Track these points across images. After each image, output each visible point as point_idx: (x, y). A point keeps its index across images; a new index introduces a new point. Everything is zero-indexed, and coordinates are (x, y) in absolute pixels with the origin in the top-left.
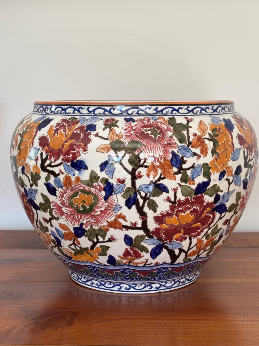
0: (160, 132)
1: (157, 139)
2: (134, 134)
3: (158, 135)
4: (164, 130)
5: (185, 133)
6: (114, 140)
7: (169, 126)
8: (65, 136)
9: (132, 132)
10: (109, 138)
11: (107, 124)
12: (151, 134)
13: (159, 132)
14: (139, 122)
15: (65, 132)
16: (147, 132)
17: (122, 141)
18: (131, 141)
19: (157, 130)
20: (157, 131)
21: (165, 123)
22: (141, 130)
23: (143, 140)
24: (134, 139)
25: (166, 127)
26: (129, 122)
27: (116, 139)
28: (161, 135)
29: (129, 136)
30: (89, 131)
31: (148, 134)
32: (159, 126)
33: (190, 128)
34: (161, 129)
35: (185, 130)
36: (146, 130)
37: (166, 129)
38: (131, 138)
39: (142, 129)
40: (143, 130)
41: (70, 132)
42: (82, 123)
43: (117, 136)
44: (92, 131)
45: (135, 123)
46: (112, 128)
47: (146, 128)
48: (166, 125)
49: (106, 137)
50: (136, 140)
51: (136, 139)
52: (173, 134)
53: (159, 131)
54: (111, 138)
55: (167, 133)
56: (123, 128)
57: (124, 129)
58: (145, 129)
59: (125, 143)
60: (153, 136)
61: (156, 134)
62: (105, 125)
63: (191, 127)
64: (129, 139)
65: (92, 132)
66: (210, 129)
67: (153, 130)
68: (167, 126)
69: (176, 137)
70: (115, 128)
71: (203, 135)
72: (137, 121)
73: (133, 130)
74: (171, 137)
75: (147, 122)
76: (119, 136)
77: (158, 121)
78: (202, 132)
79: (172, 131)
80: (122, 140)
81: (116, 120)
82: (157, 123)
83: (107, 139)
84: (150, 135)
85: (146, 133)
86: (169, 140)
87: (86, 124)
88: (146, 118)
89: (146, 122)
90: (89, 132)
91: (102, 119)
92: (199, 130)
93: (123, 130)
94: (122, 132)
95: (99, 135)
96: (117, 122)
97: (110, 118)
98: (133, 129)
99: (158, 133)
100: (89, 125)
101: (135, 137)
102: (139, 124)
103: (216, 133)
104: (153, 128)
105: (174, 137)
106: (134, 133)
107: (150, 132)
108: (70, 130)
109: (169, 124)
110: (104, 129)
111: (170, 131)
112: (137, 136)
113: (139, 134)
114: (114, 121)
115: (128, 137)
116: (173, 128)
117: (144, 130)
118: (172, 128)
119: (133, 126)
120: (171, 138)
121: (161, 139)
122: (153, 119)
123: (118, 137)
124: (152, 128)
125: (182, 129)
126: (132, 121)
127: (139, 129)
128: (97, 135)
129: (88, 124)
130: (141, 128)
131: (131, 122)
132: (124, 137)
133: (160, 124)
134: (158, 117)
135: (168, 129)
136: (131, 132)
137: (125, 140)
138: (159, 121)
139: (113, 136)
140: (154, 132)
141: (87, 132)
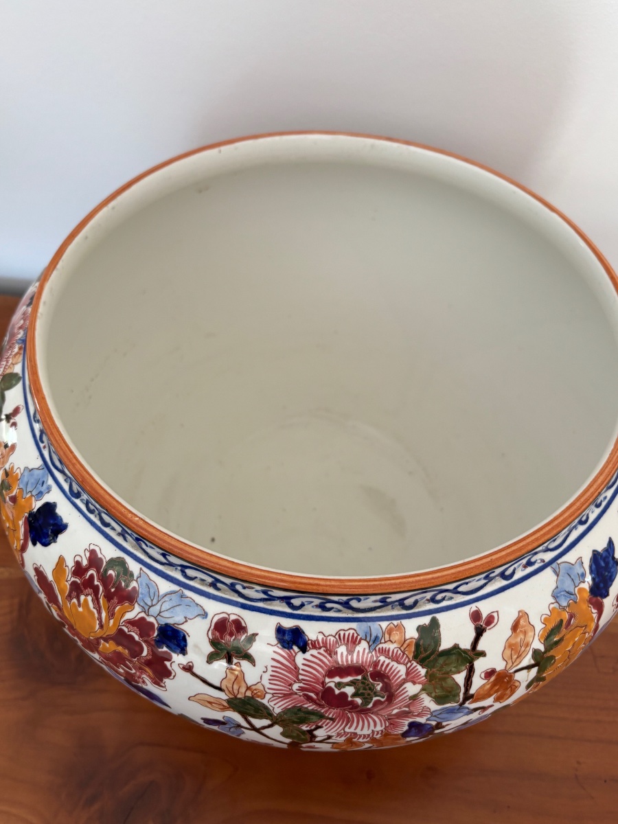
0: (382, 689)
1: (370, 706)
2: (301, 694)
3: (375, 696)
4: (395, 682)
5: (460, 678)
6: (239, 696)
7: (415, 664)
8: (98, 622)
9: (296, 687)
10: (224, 687)
11: (219, 643)
12: (354, 695)
13: (379, 688)
14: (322, 651)
15: (99, 613)
16: (343, 690)
17: (264, 704)
18: (290, 707)
19: (373, 685)
20: (374, 687)
21: (404, 653)
22: (323, 683)
23: (327, 708)
24: (301, 706)
25: (402, 670)
26: (290, 648)
27: (245, 697)
28: (383, 697)
29: (285, 696)
30: (165, 649)
31: (344, 695)
32: (383, 668)
33: (481, 659)
34: (388, 677)
35: (464, 668)
36: (339, 685)
37: (404, 676)
38: (289, 701)
39: (327, 680)
40: (331, 682)
41: (112, 621)
42: (147, 608)
43: (248, 688)
44: (175, 652)
45: (307, 655)
46: (235, 661)
47: (341, 677)
48: (406, 665)
49: (218, 684)
50: (307, 708)
51: (306, 706)
52: (423, 689)
53: (381, 685)
54: (231, 689)
55: (405, 688)
56: (270, 669)
57: (270, 672)
58: (337, 679)
59: (271, 709)
60: (359, 701)
61: (369, 695)
62: (213, 643)
63: (483, 654)
64: (285, 704)
65: (174, 656)
66: (542, 635)
67: (363, 683)
68: (409, 664)
69: (429, 694)
70: (245, 664)
71: (515, 664)
72: (315, 645)
73: (300, 681)
74: (415, 698)
75: (345, 653)
76: (255, 690)
77: (380, 646)
78: (515, 657)
79: (419, 683)
80: (265, 701)
81: (250, 632)
82: (377, 657)
83: (220, 689)
84: (350, 699)
85: (337, 692)
86: (408, 706)
87: (155, 618)
88: (347, 633)
89: (342, 654)
90: (166, 652)
91: (205, 615)
92: (508, 652)
93: (266, 677)
94: (266, 682)
95: (195, 670)
96: (253, 638)
97: (233, 617)
98: (301, 677)
99: (375, 693)
100: (167, 625)
101: (303, 701)
102: (320, 660)
103: (555, 639)
104: (364, 678)
105: (424, 696)
106: (301, 689)
107: (350, 690)
108: (111, 615)
109: (415, 657)
110: (211, 658)
111: (414, 683)
112: (309, 699)
113: (317, 694)
114: (243, 637)
115: (280, 697)
116: (427, 672)
117: (332, 685)
118: (423, 671)
119: (301, 667)
120: (415, 700)
121: (381, 707)
122: (365, 640)
123: (252, 692)
124: (359, 677)
125: (453, 669)
126: (299, 647)
127: (317, 679)
128: (189, 669)
129: (163, 621)
130: (324, 677)
131: (296, 648)
132: (268, 696)
133: (387, 661)
134: (384, 624)
135: (411, 677)
136: (291, 685)
137: (272, 704)
138: (384, 646)
139: (236, 687)
140: (365, 689)
141: (160, 650)
